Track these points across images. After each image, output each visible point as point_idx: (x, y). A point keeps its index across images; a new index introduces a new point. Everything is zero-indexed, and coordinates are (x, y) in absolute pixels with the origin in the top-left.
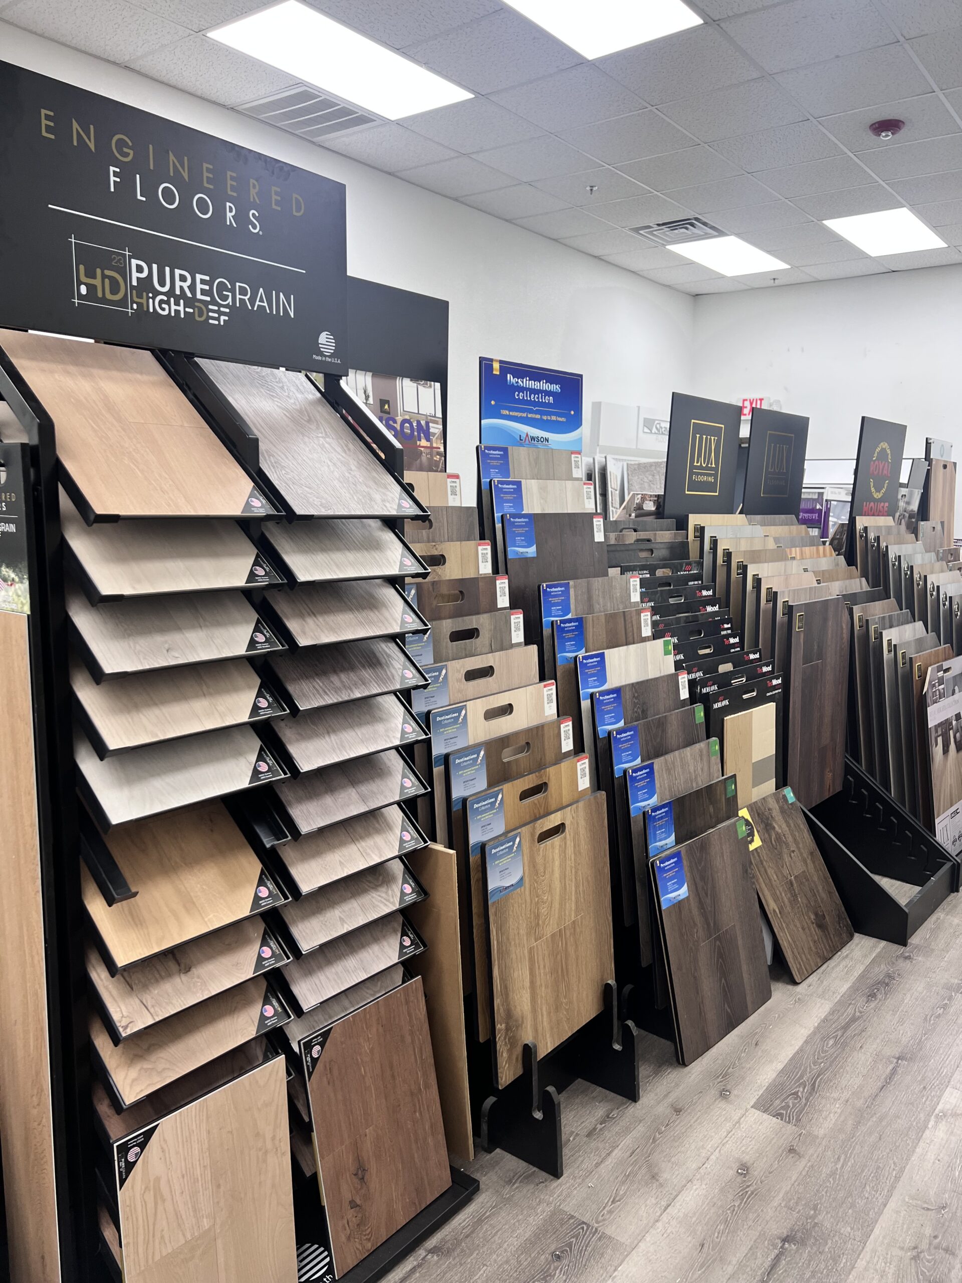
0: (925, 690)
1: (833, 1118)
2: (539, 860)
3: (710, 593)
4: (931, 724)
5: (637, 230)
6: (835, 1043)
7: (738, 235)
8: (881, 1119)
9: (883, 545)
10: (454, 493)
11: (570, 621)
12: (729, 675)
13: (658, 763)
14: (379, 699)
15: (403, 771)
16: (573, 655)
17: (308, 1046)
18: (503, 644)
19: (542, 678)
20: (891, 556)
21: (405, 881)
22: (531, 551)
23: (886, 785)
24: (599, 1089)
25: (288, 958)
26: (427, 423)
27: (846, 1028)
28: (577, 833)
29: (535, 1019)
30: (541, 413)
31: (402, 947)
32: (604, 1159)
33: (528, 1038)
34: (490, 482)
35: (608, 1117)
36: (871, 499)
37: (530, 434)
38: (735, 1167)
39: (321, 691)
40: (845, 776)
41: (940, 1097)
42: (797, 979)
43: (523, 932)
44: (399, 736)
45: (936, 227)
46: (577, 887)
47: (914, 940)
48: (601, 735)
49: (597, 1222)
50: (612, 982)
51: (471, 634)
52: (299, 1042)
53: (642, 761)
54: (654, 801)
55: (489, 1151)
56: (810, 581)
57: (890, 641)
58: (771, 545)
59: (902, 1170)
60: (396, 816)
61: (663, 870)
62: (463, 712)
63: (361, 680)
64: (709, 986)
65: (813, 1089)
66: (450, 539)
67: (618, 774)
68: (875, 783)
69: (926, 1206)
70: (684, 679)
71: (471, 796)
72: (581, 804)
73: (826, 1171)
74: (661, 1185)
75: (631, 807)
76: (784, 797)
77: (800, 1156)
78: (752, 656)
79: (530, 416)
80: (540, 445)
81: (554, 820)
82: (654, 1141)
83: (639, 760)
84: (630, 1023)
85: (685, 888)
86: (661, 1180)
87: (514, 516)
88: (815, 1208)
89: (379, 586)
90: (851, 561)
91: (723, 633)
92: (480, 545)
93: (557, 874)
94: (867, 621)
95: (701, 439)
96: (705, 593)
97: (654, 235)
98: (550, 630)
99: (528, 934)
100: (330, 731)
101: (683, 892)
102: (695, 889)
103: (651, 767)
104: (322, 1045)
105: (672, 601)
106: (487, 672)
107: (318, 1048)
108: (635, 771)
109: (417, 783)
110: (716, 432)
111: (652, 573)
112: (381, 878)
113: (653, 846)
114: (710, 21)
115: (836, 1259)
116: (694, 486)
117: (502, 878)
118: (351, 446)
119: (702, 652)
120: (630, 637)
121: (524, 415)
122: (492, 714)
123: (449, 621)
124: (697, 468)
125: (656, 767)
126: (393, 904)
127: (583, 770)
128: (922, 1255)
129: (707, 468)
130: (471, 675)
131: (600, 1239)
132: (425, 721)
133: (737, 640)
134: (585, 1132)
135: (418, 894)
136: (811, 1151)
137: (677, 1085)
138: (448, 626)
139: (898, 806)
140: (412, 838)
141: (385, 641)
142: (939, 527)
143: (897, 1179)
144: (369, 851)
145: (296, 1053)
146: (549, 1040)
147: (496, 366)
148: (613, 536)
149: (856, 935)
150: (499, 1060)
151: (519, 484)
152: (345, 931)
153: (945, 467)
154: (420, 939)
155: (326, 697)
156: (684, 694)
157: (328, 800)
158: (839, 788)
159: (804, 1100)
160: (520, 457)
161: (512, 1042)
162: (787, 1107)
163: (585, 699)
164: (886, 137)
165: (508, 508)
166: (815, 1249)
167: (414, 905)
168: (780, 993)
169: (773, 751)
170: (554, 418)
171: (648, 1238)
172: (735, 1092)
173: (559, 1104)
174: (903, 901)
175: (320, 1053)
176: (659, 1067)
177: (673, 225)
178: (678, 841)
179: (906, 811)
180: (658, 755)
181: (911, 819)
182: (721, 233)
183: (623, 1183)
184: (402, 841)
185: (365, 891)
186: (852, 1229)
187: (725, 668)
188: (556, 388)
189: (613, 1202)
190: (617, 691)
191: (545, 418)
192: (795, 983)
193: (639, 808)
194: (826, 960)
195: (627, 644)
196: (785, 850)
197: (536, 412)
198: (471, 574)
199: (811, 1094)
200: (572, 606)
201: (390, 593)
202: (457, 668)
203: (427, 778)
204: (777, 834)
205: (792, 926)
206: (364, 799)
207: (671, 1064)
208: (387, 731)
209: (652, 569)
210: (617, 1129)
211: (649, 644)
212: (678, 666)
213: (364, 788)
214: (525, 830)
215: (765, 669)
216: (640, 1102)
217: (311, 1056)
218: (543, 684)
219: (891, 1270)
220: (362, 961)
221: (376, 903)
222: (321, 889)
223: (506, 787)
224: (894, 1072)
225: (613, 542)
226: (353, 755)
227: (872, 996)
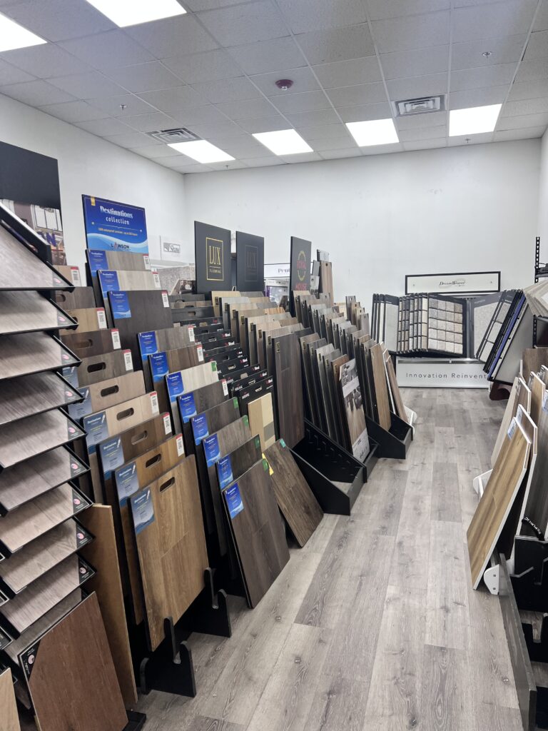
0: (340, 378)
1: (337, 617)
2: (162, 502)
3: (229, 335)
4: (345, 395)
5: (150, 134)
6: (329, 575)
7: (207, 140)
8: (361, 611)
9: (308, 305)
10: (76, 279)
11: (158, 355)
12: (247, 380)
13: (219, 433)
14: (49, 413)
15: (71, 460)
16: (163, 375)
17: (25, 657)
18: (121, 371)
19: (147, 391)
20: (313, 310)
21: (78, 532)
22: (128, 314)
23: (327, 432)
24: (207, 635)
25: (5, 599)
26: (53, 235)
27: (331, 566)
28: (181, 482)
29: (168, 600)
30: (124, 231)
31: (81, 575)
32: (218, 678)
33: (166, 615)
34: (97, 272)
35: (215, 651)
36: (299, 281)
37: (117, 243)
38: (293, 659)
39: (11, 410)
40: (305, 430)
41: (386, 592)
42: (301, 545)
43: (157, 549)
44: (67, 435)
45: (309, 140)
46: (184, 516)
47: (353, 511)
48: (185, 422)
49: (223, 717)
50: (208, 568)
51: (101, 366)
52: (18, 656)
53: (210, 434)
54: (219, 456)
55: (147, 693)
56: (277, 325)
57: (320, 355)
58: (255, 307)
59: (378, 635)
60: (68, 489)
61: (229, 496)
62: (104, 416)
63: (37, 400)
64: (259, 558)
65: (323, 603)
66: (78, 307)
67: (197, 443)
68: (320, 431)
69: (394, 652)
70: (225, 384)
71: (116, 469)
72: (182, 464)
73: (341, 648)
74: (255, 683)
75: (207, 462)
76: (281, 444)
77: (325, 643)
78: (256, 368)
79: (116, 232)
80: (124, 250)
81: (168, 476)
82: (245, 657)
83: (208, 434)
84: (222, 591)
85: (241, 504)
86: (255, 680)
87: (114, 292)
88: (340, 671)
89: (41, 337)
90: (293, 315)
91: (239, 357)
92: (98, 310)
93: (173, 509)
94: (308, 345)
95: (212, 248)
96: (226, 335)
97: (160, 137)
98: (147, 361)
99: (160, 550)
100: (19, 438)
101: (241, 507)
102: (246, 504)
103: (215, 436)
104: (35, 654)
105: (210, 341)
106: (114, 390)
107: (32, 656)
108: (207, 440)
109: (81, 465)
110: (218, 244)
111: (198, 325)
112: (62, 532)
113: (222, 482)
114: (191, 12)
115: (358, 697)
116: (212, 275)
117: (142, 517)
118: (13, 244)
119: (230, 368)
120: (193, 363)
121: (113, 231)
122: (122, 416)
123: (86, 359)
124: (211, 265)
125: (218, 436)
126: (73, 547)
127: (180, 443)
128: (399, 681)
129: (216, 265)
130: (105, 393)
131: (227, 727)
132: (80, 424)
133: (246, 360)
134: (204, 663)
135: (88, 538)
136: (330, 639)
137: (251, 621)
138: (86, 362)
139: (333, 442)
140: (81, 502)
141: (49, 374)
142: (328, 296)
143: (376, 641)
144: (53, 515)
145: (16, 664)
146: (178, 613)
147: (93, 201)
148: (173, 304)
149: (325, 515)
150: (151, 632)
151: (115, 273)
152: (43, 572)
153: (327, 265)
154: (92, 568)
155: (16, 414)
156: (226, 393)
157: (23, 486)
158: (303, 437)
159: (320, 611)
160: (113, 257)
161: (157, 618)
162: (312, 618)
163: (173, 401)
164: (285, 89)
165: (110, 288)
166: (346, 694)
167: (86, 546)
168: (295, 555)
169: (272, 420)
170: (130, 234)
171: (255, 717)
172: (283, 617)
173: (190, 651)
174: (345, 492)
175: (34, 660)
176: (238, 612)
177: (171, 132)
178: (235, 478)
179: (337, 443)
180: (217, 429)
181: (341, 448)
182: (198, 138)
183: (233, 688)
184: (75, 505)
185: (53, 543)
186: (361, 676)
187: (244, 376)
188: (129, 215)
189: (230, 702)
190: (191, 394)
191: (125, 233)
192: (300, 547)
193: (212, 462)
194: (313, 531)
195: (191, 366)
196: (285, 474)
197: (120, 230)
198: (94, 329)
199: (323, 607)
200: (158, 346)
201: (50, 342)
202: (95, 389)
203: (84, 460)
204: (280, 465)
205: (294, 516)
206: (47, 481)
207: (244, 610)
208: (58, 433)
209: (197, 323)
210: (222, 656)
211: (204, 365)
212: (220, 377)
213: (47, 474)
214: (152, 485)
215: (264, 375)
216: (232, 637)
217: (28, 664)
218: (149, 394)
219: (387, 694)
220: (55, 590)
221: (62, 549)
222: (25, 546)
223: (138, 460)
224: (361, 584)
225: (173, 308)
226: (38, 451)
227: (340, 546)
